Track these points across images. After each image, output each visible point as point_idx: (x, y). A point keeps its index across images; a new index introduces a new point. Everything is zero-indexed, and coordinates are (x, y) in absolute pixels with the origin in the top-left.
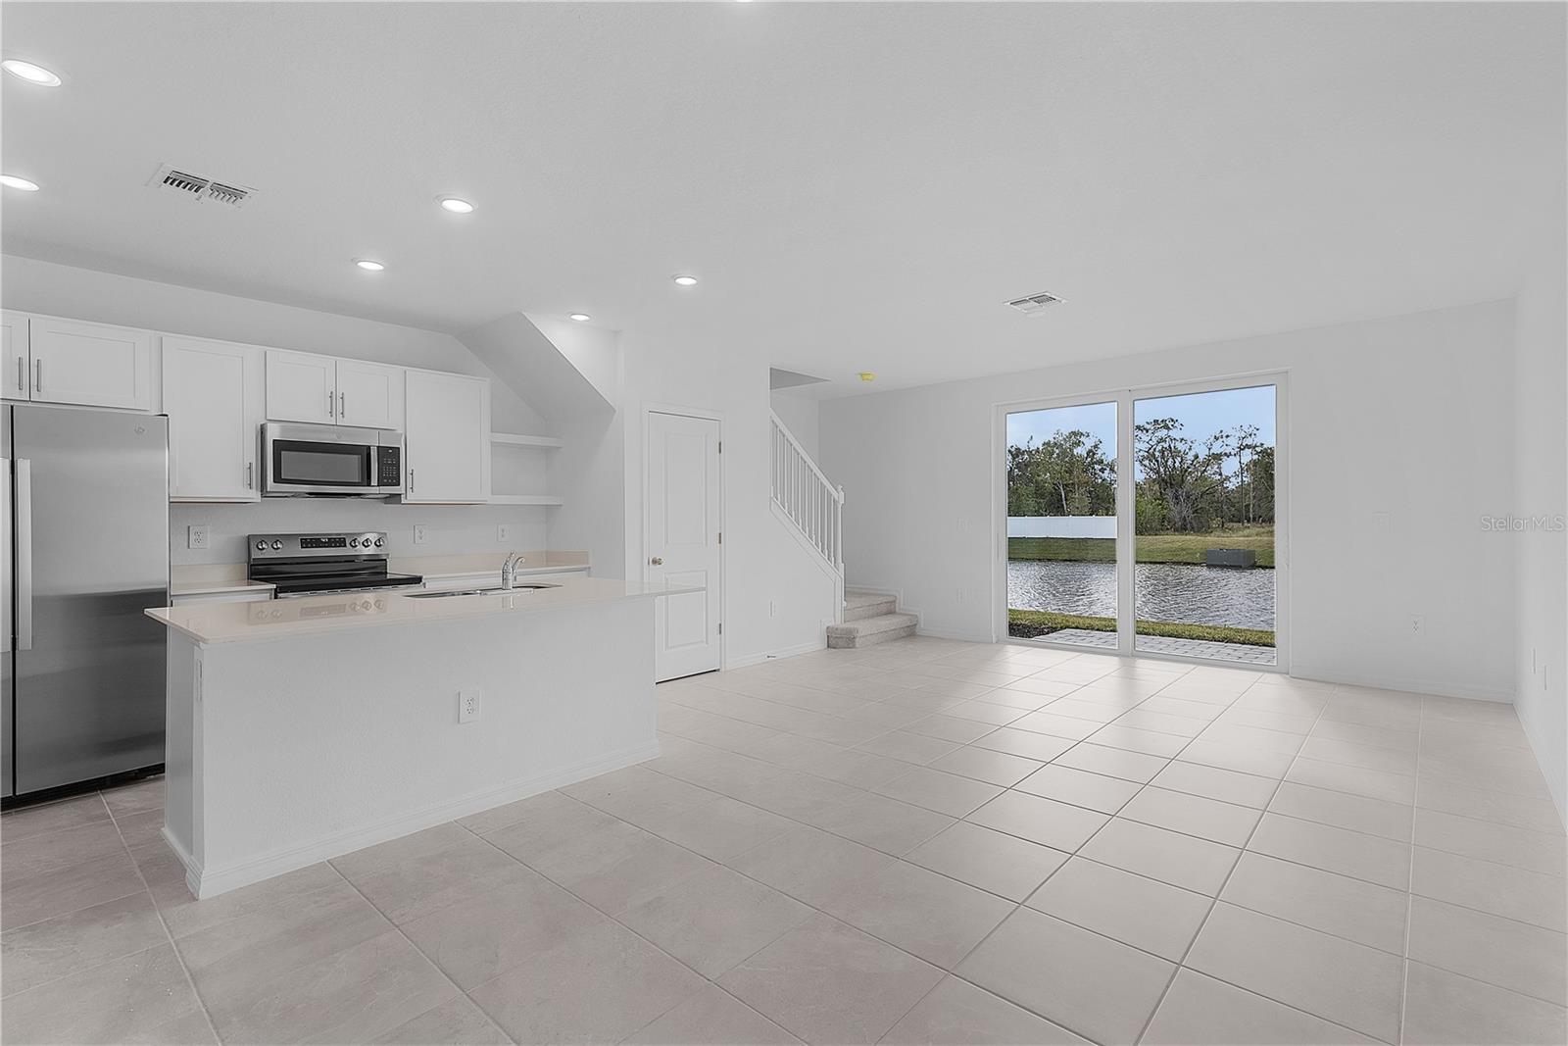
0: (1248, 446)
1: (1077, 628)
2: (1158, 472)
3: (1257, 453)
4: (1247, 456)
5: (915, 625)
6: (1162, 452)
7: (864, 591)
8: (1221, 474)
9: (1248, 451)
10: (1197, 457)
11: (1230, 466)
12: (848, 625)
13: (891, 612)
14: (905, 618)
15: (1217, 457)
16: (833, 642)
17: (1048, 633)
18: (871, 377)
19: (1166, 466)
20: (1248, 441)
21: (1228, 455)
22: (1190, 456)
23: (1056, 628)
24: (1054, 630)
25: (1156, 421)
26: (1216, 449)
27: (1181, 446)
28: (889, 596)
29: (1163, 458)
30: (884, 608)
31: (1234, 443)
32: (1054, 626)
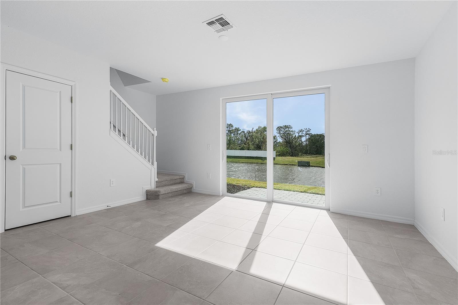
0: (308, 134)
1: (257, 187)
2: (286, 140)
3: (310, 136)
4: (308, 137)
5: (192, 188)
6: (287, 134)
7: (171, 173)
8: (301, 141)
9: (308, 135)
10: (295, 136)
11: (304, 139)
12: (157, 189)
13: (182, 182)
14: (188, 185)
15: (301, 136)
16: (149, 197)
17: (246, 189)
18: (167, 80)
19: (288, 138)
20: (308, 133)
21: (303, 136)
22: (294, 136)
23: (249, 187)
24: (249, 188)
25: (285, 126)
26: (300, 134)
27: (291, 133)
28: (181, 176)
29: (287, 136)
30: (178, 181)
31: (304, 132)
32: (250, 186)
